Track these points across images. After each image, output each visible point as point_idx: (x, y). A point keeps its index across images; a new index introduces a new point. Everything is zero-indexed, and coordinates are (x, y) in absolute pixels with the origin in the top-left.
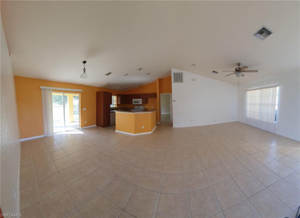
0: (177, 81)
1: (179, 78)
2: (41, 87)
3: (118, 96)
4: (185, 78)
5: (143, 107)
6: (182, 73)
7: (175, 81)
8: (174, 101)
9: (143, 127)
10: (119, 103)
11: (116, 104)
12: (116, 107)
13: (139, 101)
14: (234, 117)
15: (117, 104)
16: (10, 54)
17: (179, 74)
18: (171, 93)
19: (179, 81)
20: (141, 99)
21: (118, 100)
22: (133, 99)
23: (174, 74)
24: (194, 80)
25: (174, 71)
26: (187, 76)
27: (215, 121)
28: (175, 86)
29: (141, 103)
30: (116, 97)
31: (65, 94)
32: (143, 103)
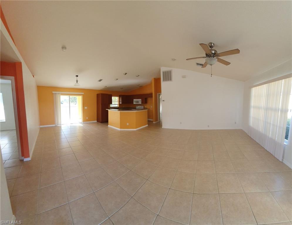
0: (166, 80)
1: (168, 76)
2: (53, 92)
3: (120, 96)
4: (174, 76)
5: (143, 106)
6: (171, 71)
7: (164, 80)
8: (163, 101)
9: (128, 124)
10: (121, 103)
11: (118, 104)
12: (119, 106)
13: (138, 101)
14: (235, 123)
15: (120, 104)
16: (33, 76)
17: (168, 72)
18: (161, 92)
19: (168, 80)
20: (140, 100)
21: (120, 100)
22: (134, 100)
23: (163, 72)
24: (184, 77)
25: (163, 69)
26: (176, 73)
27: (208, 126)
28: (164, 85)
29: (140, 103)
30: (118, 97)
31: (70, 96)
32: (142, 103)
